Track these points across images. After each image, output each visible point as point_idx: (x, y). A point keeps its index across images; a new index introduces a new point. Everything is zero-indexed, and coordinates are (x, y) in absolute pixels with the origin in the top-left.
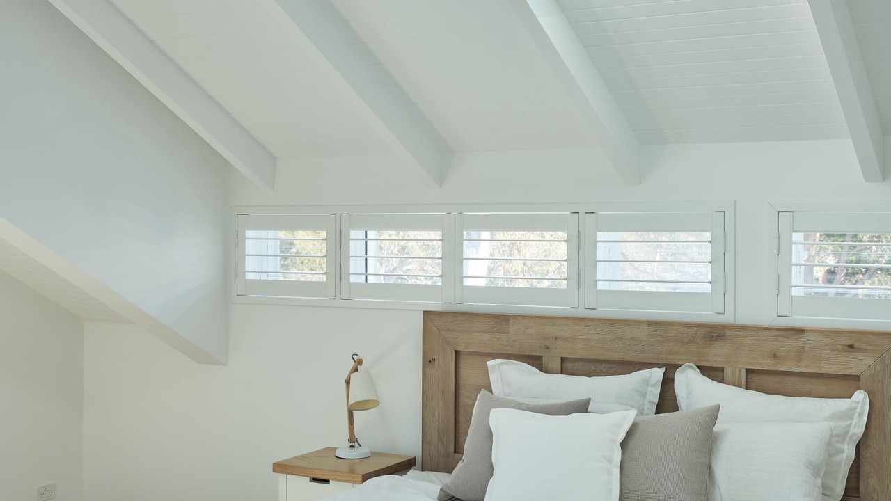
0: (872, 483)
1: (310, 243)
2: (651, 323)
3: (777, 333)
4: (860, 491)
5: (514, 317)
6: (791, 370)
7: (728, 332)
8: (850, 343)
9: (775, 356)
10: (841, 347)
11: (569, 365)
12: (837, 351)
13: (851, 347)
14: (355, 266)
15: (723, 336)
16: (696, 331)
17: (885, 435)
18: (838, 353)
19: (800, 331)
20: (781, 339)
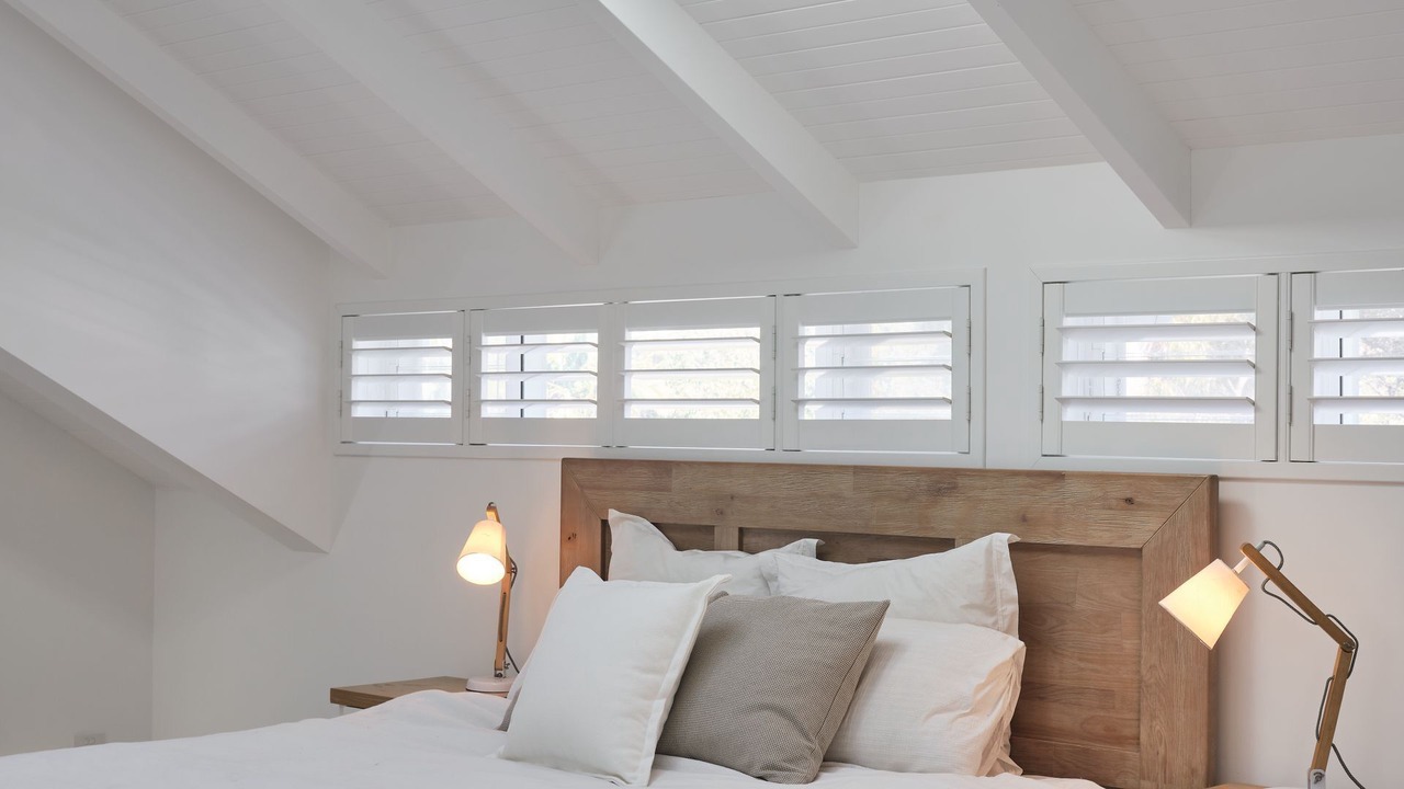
0: (1158, 728)
1: (435, 358)
2: (858, 470)
3: (1028, 480)
4: (1141, 740)
5: (678, 464)
6: (1046, 542)
7: (961, 481)
8: (1129, 496)
9: (1024, 519)
10: (1114, 503)
11: (749, 540)
12: (1111, 509)
13: (1129, 501)
14: (491, 389)
15: (954, 488)
16: (918, 480)
17: (1176, 647)
18: (1112, 512)
19: (1059, 476)
20: (1032, 490)
